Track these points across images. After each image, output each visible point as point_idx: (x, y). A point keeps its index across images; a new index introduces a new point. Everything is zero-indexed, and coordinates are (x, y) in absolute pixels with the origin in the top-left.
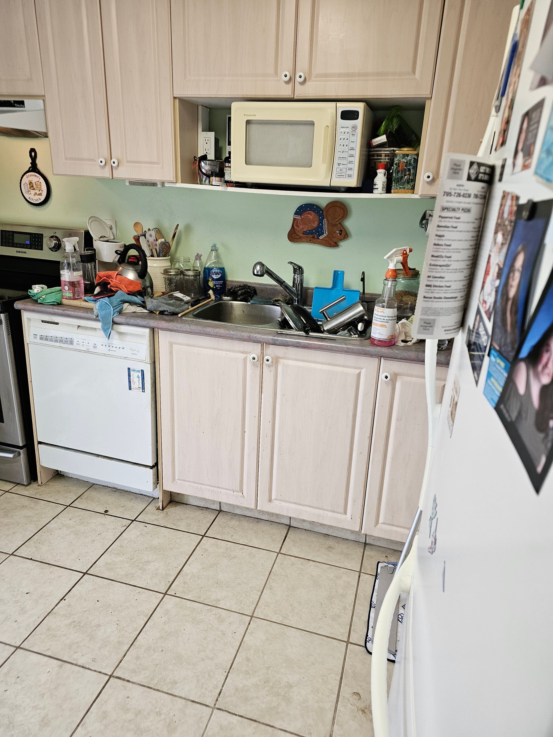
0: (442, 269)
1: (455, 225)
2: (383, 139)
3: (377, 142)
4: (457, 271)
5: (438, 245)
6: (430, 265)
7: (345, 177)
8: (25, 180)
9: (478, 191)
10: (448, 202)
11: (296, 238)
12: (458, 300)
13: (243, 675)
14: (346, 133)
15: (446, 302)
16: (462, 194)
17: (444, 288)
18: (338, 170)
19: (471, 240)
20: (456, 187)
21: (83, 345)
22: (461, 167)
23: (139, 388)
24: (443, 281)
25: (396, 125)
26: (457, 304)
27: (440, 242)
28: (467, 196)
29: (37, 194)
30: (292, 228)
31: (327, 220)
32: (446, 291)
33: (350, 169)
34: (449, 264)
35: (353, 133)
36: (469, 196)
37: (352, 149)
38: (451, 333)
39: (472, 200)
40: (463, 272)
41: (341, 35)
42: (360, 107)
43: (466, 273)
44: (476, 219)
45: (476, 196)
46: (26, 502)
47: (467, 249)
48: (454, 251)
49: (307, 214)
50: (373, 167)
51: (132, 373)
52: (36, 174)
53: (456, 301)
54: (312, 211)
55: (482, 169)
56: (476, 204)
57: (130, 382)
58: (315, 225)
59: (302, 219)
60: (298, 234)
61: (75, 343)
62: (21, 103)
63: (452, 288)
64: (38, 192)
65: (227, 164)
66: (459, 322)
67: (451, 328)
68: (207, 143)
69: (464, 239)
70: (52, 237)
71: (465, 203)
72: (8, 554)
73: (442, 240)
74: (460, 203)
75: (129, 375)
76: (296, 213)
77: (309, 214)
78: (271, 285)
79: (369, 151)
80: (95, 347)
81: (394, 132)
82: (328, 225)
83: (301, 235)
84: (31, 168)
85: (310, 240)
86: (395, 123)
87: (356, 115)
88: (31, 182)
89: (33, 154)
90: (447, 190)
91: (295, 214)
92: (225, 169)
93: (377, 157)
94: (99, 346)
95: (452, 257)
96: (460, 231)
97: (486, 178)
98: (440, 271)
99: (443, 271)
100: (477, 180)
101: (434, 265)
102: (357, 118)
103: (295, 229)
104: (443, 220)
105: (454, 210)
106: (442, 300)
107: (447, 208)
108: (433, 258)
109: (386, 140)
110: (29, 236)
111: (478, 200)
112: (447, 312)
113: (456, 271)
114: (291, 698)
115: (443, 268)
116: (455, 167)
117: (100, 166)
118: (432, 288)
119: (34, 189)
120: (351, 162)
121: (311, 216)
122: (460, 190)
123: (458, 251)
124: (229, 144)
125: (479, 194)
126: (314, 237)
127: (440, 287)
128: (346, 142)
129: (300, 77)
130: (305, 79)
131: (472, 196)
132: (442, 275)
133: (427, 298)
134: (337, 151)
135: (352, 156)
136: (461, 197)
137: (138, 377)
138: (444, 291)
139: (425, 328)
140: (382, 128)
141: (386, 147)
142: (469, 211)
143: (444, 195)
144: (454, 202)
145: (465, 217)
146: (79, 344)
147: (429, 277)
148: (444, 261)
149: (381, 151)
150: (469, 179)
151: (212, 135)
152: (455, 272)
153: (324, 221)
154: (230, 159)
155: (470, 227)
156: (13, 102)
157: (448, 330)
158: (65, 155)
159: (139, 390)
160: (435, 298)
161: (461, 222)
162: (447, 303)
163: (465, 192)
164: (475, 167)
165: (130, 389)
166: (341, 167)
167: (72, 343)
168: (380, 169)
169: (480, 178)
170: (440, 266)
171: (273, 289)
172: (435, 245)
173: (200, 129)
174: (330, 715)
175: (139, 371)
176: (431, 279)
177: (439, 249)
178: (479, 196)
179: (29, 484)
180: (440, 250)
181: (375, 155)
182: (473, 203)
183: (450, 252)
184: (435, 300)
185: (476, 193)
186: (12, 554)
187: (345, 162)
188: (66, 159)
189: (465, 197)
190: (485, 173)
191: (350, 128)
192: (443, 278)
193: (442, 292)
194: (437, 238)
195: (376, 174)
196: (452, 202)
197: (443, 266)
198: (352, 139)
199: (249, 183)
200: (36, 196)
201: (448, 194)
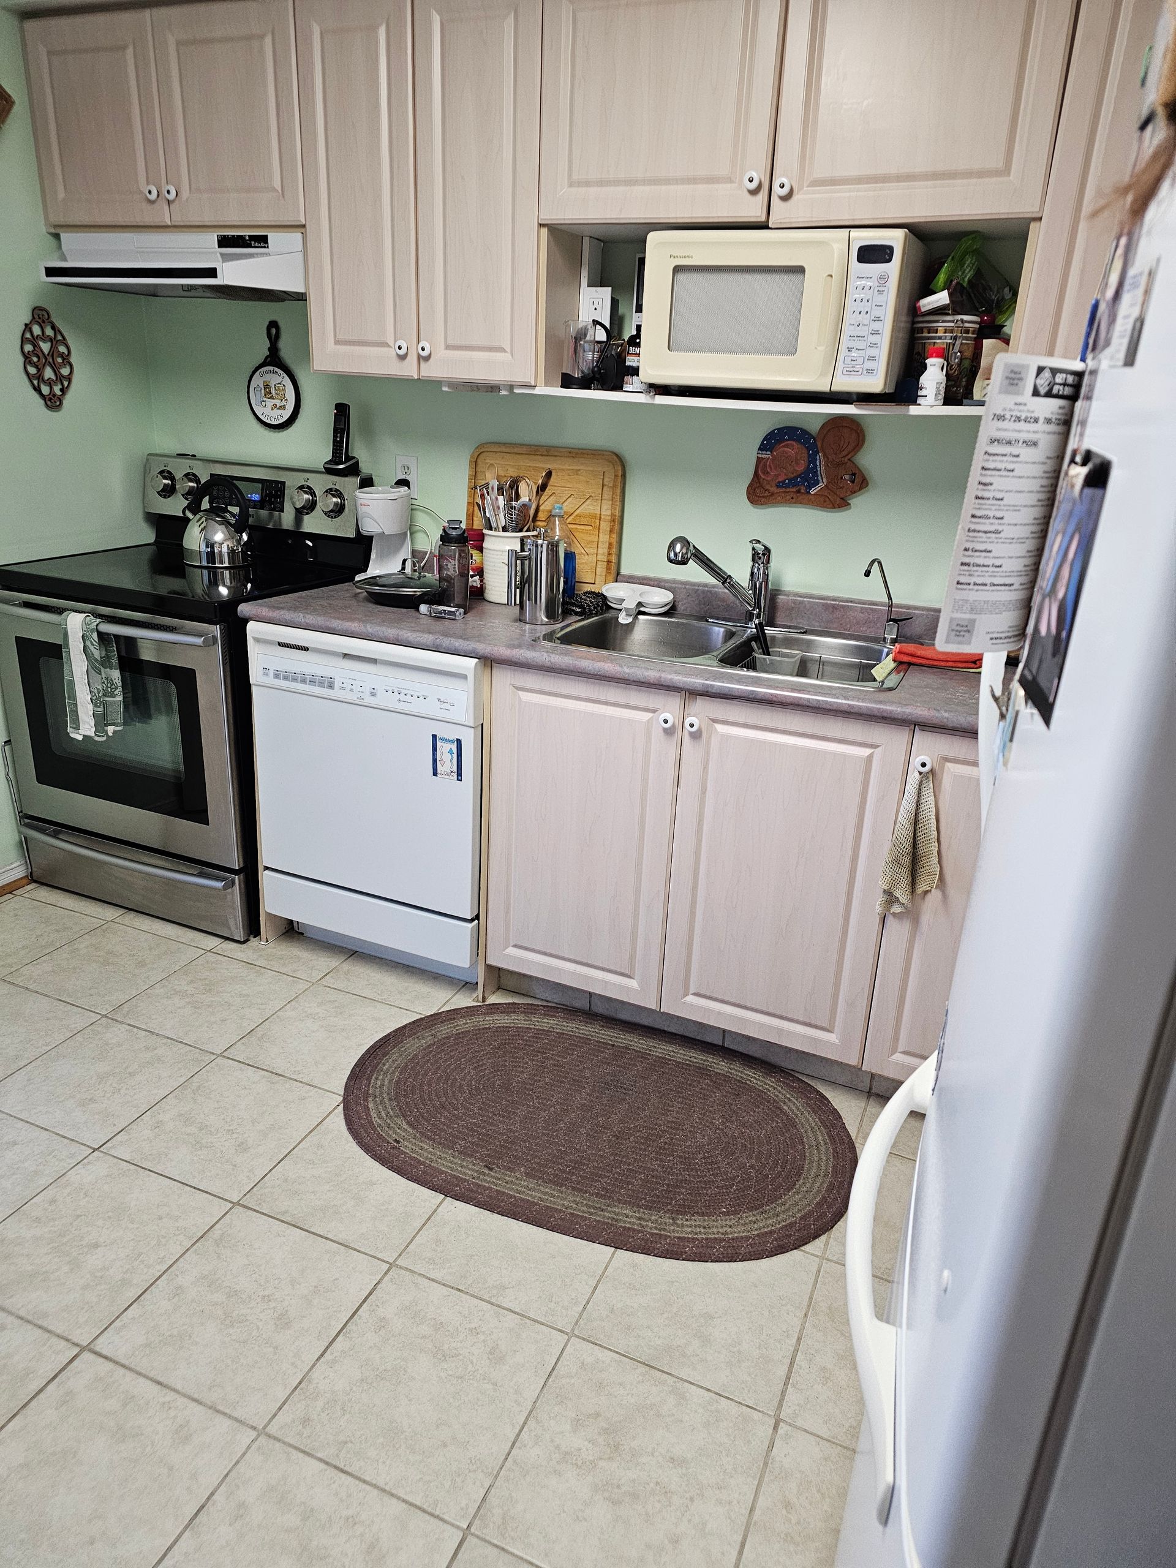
0: (989, 538)
1: (1010, 467)
2: (941, 298)
3: (929, 304)
4: (1015, 541)
5: (983, 498)
6: (969, 530)
7: (860, 373)
8: (257, 381)
9: (1052, 413)
10: (998, 429)
11: (763, 497)
12: (1015, 590)
13: (623, 1288)
14: (867, 288)
15: (992, 591)
16: (1023, 418)
17: (991, 569)
18: (848, 360)
19: (1038, 492)
20: (1013, 407)
21: (352, 690)
22: (1023, 375)
23: (452, 772)
24: (989, 557)
25: (970, 270)
26: (1013, 596)
27: (986, 494)
28: (1032, 420)
29: (278, 406)
30: (754, 477)
31: (825, 455)
32: (995, 574)
33: (872, 358)
34: (1000, 529)
35: (880, 289)
36: (1036, 420)
37: (877, 319)
38: (1003, 643)
39: (1041, 426)
40: (1024, 543)
41: (865, 103)
42: (896, 239)
43: (1031, 544)
44: (1048, 458)
45: (1048, 421)
46: (240, 970)
47: (1033, 506)
48: (1008, 508)
49: (784, 446)
50: (918, 354)
51: (439, 744)
52: (276, 369)
53: (1011, 590)
54: (794, 440)
55: (1060, 378)
56: (1049, 433)
57: (435, 761)
58: (801, 468)
59: (774, 458)
60: (767, 487)
61: (337, 685)
62: (263, 240)
63: (1003, 569)
64: (279, 403)
65: (632, 350)
66: (1016, 626)
67: (1003, 635)
68: (596, 309)
69: (1026, 490)
70: (301, 488)
71: (1029, 432)
72: (213, 1054)
73: (989, 490)
74: (1019, 431)
75: (434, 749)
76: (762, 448)
77: (787, 446)
78: (706, 585)
79: (913, 323)
80: (373, 694)
81: (965, 285)
82: (826, 465)
83: (773, 489)
84: (269, 359)
85: (792, 498)
86: (969, 265)
87: (886, 253)
88: (267, 385)
89: (274, 331)
90: (999, 412)
91: (760, 449)
92: (627, 358)
93: (929, 333)
94: (380, 692)
95: (1005, 518)
96: (1020, 477)
97: (1067, 391)
98: (983, 540)
99: (990, 540)
100: (1049, 394)
101: (974, 531)
102: (889, 260)
103: (761, 480)
104: (991, 458)
105: (1009, 443)
106: (987, 588)
107: (998, 440)
108: (974, 520)
109: (948, 302)
110: (260, 485)
111: (1052, 428)
112: (994, 608)
113: (1011, 541)
114: (710, 1335)
115: (989, 535)
116: (1013, 375)
117: (398, 355)
118: (971, 568)
119: (272, 398)
120: (873, 345)
121: (792, 450)
122: (1020, 411)
123: (1016, 508)
124: (639, 309)
125: (1054, 417)
126: (799, 492)
127: (984, 566)
128: (865, 307)
129: (782, 186)
130: (792, 191)
131: (1041, 420)
132: (988, 547)
133: (961, 584)
134: (847, 324)
135: (876, 333)
136: (1022, 423)
137: (451, 752)
138: (989, 574)
139: (958, 634)
140: (942, 277)
141: (948, 314)
142: (1035, 444)
143: (993, 419)
144: (1009, 430)
145: (1026, 453)
146: (343, 688)
147: (966, 550)
148: (992, 524)
149: (937, 321)
150: (1036, 393)
151: (606, 293)
152: (1011, 543)
153: (818, 458)
154: (640, 338)
155: (1038, 470)
156: (247, 238)
157: (996, 639)
158: (335, 336)
159: (451, 777)
160: (975, 584)
161: (1020, 462)
162: (995, 593)
163: (1029, 415)
164: (1047, 374)
165: (435, 774)
166: (853, 355)
167: (331, 686)
168: (931, 356)
169: (1055, 391)
170: (985, 532)
171: (710, 592)
172: (977, 498)
173: (584, 281)
174: (782, 1371)
175: (452, 741)
176: (970, 553)
177: (983, 504)
178: (1054, 420)
179: (247, 941)
180: (987, 507)
181: (925, 330)
182: (1044, 432)
183: (1003, 510)
184: (976, 587)
185: (1049, 416)
186: (221, 1055)
187: (861, 345)
188: (337, 342)
189: (1029, 422)
190: (1064, 385)
191: (875, 278)
192: (990, 551)
193: (987, 574)
194: (981, 487)
195: (924, 368)
196: (1006, 430)
197: (990, 532)
198: (879, 299)
199: (674, 386)
200: (275, 410)
201: (1000, 418)
